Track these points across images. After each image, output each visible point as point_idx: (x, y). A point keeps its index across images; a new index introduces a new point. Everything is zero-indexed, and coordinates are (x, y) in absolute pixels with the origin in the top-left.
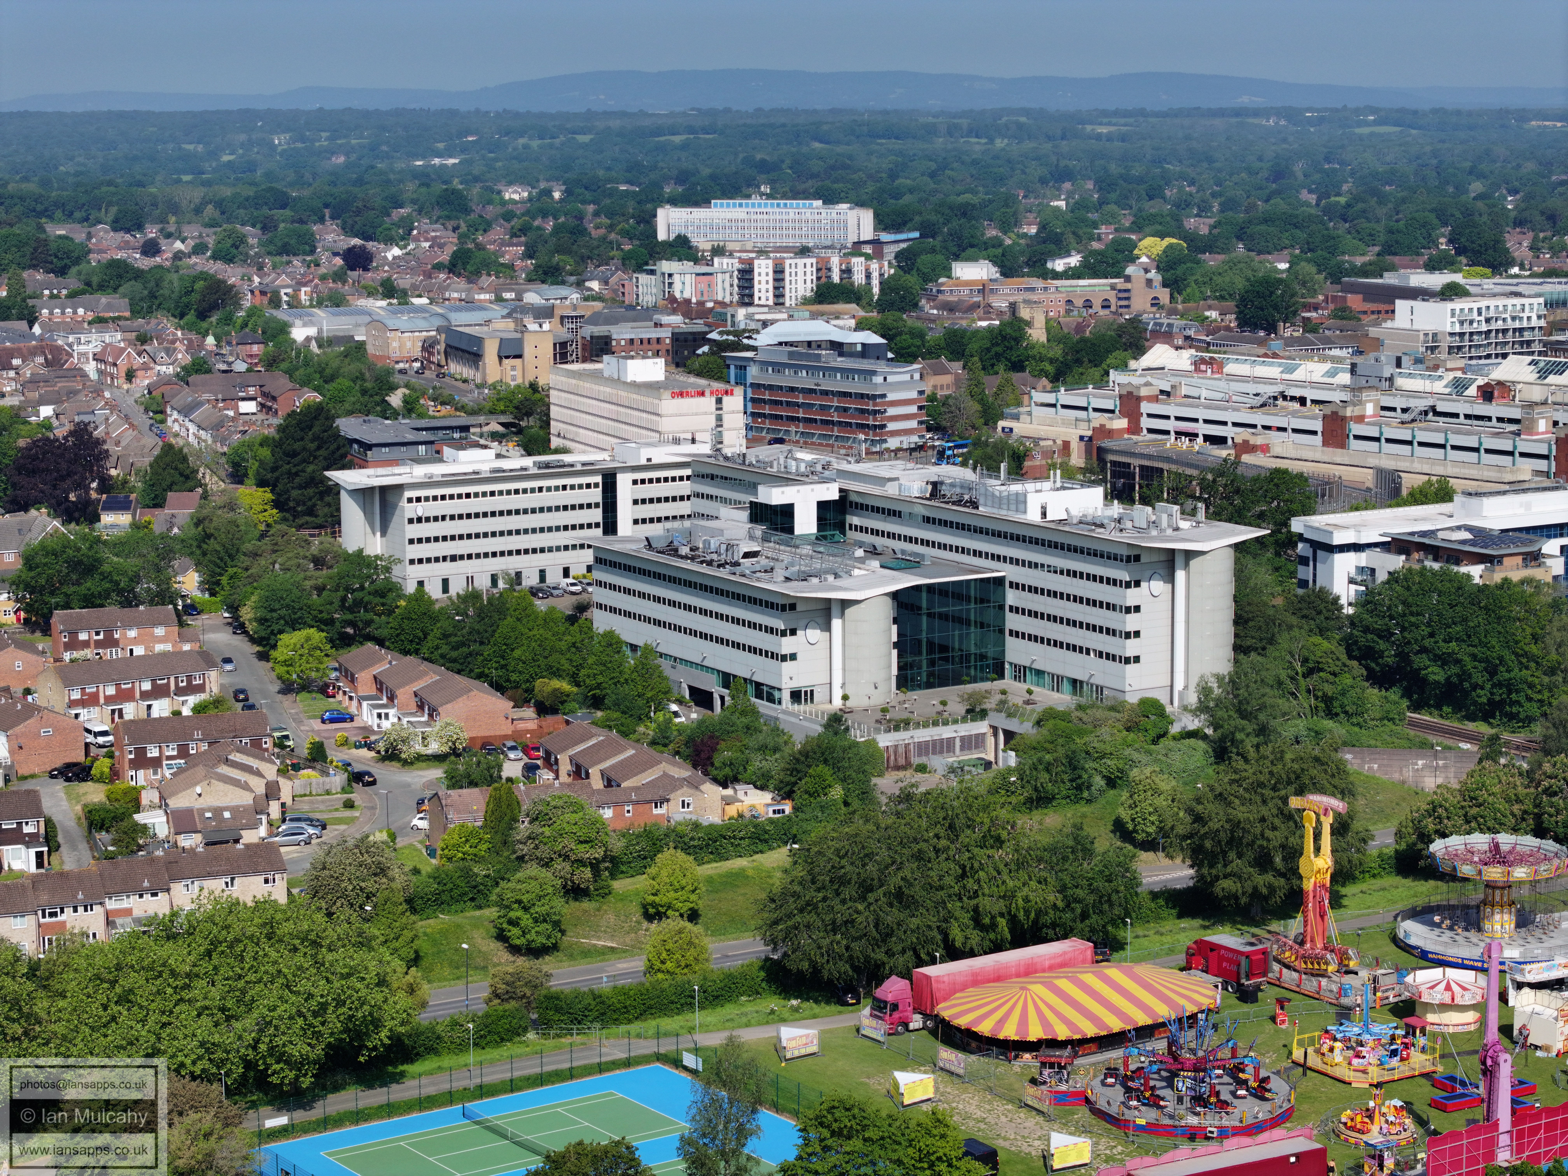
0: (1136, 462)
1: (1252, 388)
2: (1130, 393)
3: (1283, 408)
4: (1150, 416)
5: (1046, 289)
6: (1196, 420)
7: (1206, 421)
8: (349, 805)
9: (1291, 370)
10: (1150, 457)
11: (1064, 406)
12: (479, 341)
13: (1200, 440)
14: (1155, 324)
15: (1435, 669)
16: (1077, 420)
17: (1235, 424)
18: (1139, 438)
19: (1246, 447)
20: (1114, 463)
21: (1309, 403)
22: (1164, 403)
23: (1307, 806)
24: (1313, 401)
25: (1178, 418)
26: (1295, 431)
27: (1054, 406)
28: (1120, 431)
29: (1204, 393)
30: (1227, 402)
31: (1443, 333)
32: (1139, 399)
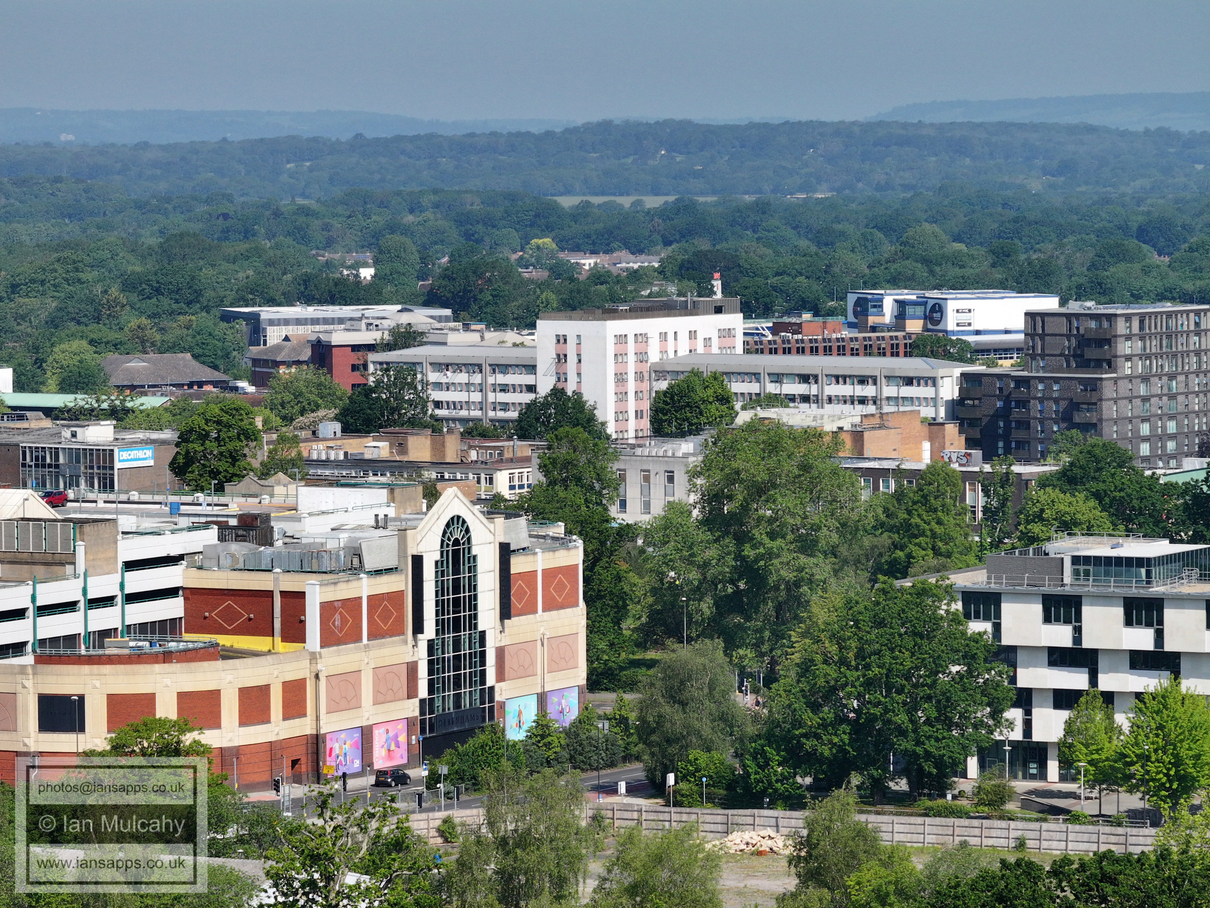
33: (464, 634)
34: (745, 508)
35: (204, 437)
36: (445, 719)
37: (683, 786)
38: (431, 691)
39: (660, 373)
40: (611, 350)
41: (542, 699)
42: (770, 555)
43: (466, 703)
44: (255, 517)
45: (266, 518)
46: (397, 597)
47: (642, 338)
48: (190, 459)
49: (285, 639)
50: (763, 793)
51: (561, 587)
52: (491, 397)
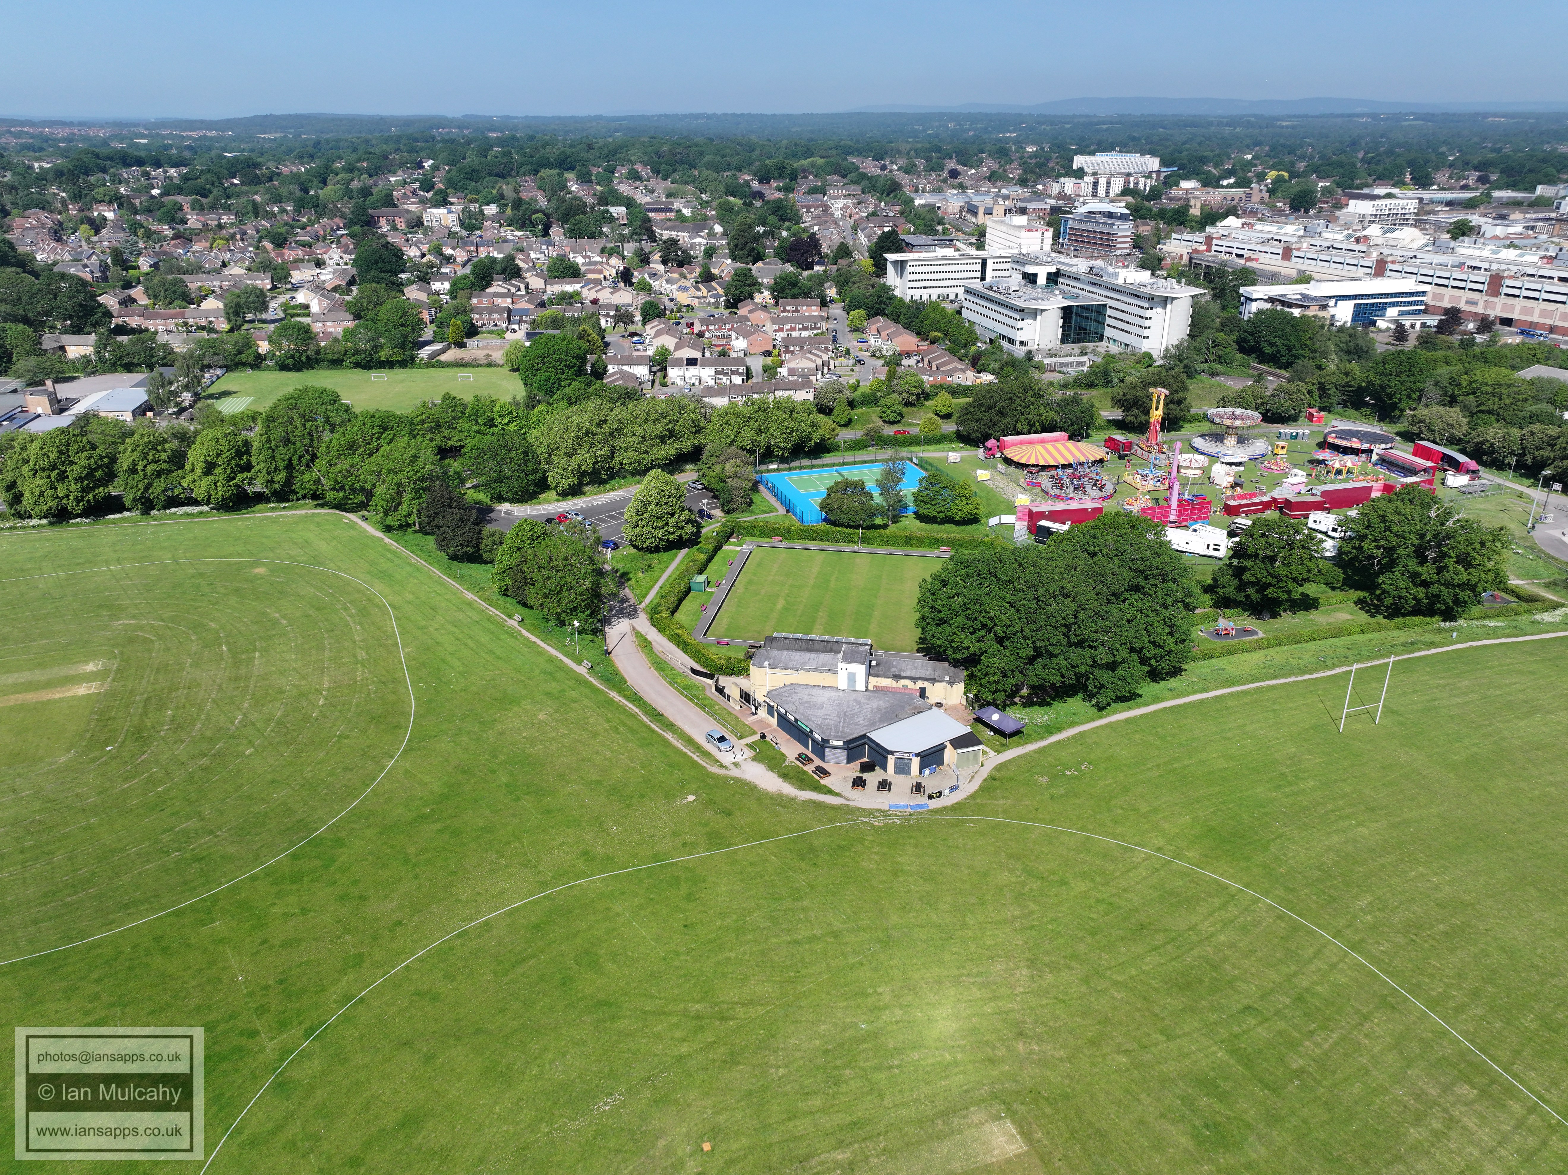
0: (1204, 263)
1: (1260, 235)
2: (1209, 236)
3: (1272, 244)
4: (1216, 245)
5: (1214, 192)
6: (1233, 247)
7: (1237, 248)
8: (852, 370)
9: (1281, 228)
10: (1209, 261)
11: (1184, 240)
12: (977, 207)
13: (1234, 255)
14: (1252, 208)
15: (1269, 348)
16: (1187, 246)
17: (1248, 250)
18: (1209, 254)
19: (1250, 259)
20: (1195, 263)
21: (1282, 242)
22: (1223, 240)
23: (1155, 391)
24: (1285, 241)
25: (1227, 246)
26: (1271, 253)
27: (1180, 240)
28: (1203, 251)
29: (1241, 237)
30: (1249, 241)
31: (1367, 214)
32: (1213, 238)
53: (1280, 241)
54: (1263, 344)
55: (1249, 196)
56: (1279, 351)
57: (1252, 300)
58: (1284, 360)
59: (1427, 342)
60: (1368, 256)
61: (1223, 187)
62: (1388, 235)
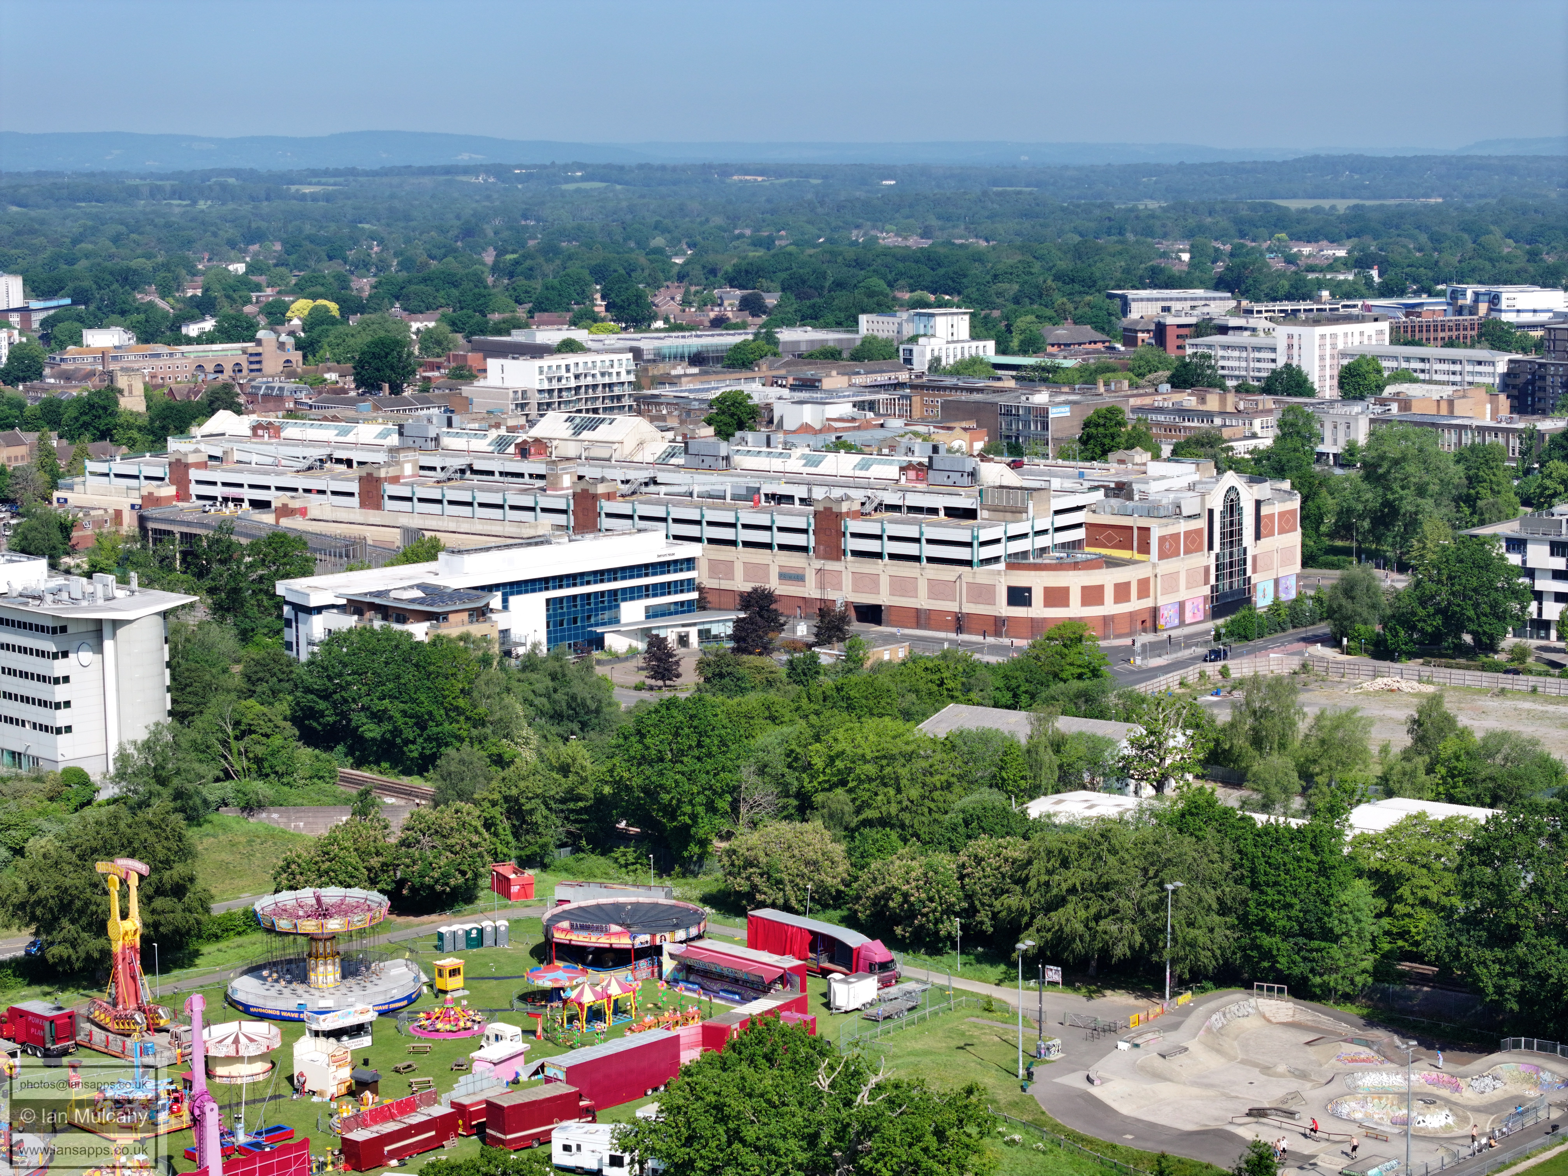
0: (176, 529)
1: (299, 452)
2: (178, 461)
3: (330, 470)
4: (198, 482)
5: (171, 354)
6: (241, 486)
7: (251, 486)
9: (345, 432)
10: (189, 524)
11: (117, 475)
13: (246, 505)
14: (267, 388)
15: (372, 726)
16: (128, 488)
17: (278, 488)
18: (185, 505)
19: (285, 511)
20: (155, 531)
21: (355, 465)
22: (214, 469)
23: (111, 870)
24: (359, 463)
25: (225, 484)
26: (334, 493)
27: (107, 475)
28: (169, 499)
29: (255, 458)
30: (276, 467)
31: (532, 390)
32: (187, 466)
33: (1235, 549)
34: (1388, 472)
35: (1097, 425)
36: (1224, 595)
37: (1352, 644)
38: (1217, 580)
39: (1344, 355)
40: (1317, 342)
41: (1277, 582)
42: (1401, 498)
43: (1235, 586)
44: (1124, 484)
45: (1130, 484)
46: (1199, 532)
47: (1334, 336)
48: (1089, 437)
49: (1139, 552)
50: (1395, 650)
51: (1288, 520)
52: (1252, 365)
53: (349, 463)
54: (358, 719)
55: (256, 359)
56: (396, 732)
57: (310, 611)
58: (414, 751)
59: (721, 676)
60: (555, 486)
61: (189, 341)
62: (586, 435)
